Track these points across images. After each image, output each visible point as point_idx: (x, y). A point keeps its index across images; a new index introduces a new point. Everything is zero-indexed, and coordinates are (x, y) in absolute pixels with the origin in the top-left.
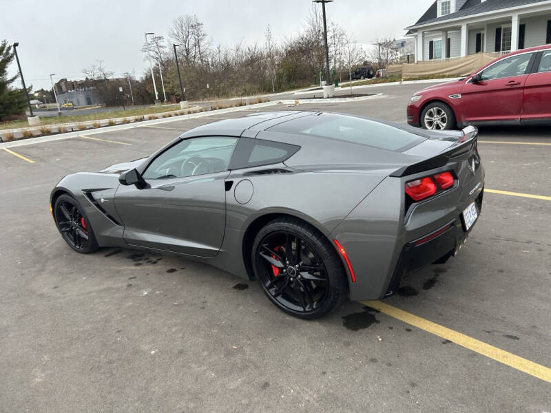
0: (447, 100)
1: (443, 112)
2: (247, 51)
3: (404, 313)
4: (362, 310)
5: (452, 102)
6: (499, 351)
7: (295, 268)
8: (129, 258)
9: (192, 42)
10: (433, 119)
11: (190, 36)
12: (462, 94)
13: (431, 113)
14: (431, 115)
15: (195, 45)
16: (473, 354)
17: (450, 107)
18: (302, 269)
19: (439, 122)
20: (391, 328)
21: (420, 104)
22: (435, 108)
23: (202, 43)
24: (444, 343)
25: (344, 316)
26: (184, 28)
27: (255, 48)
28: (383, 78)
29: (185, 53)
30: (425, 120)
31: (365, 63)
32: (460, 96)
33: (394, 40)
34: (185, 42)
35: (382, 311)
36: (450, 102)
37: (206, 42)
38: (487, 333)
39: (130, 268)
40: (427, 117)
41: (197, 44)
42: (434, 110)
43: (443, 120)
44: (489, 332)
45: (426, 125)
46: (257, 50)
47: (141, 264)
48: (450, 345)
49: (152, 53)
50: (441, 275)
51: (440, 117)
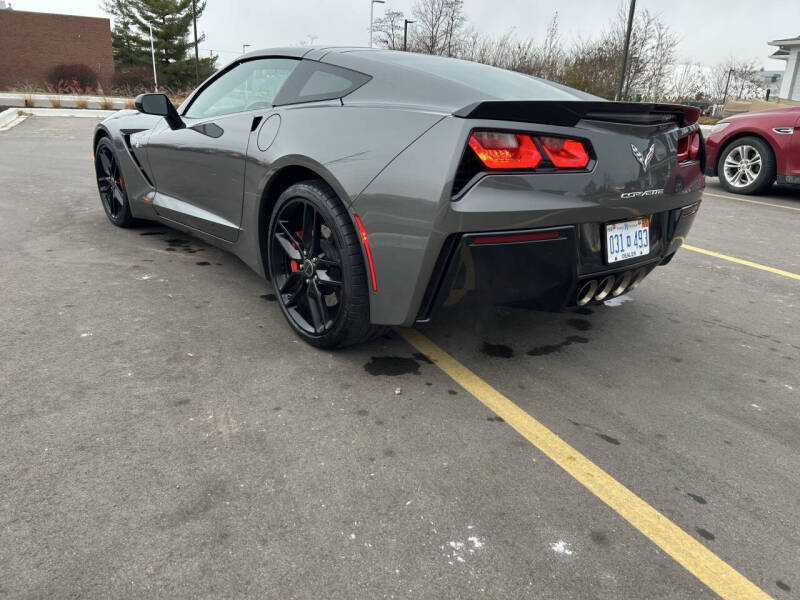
0: (770, 137)
1: (758, 155)
2: (517, 49)
3: (467, 372)
4: (409, 356)
5: (777, 140)
6: (568, 450)
7: (312, 263)
8: (167, 241)
9: (443, 26)
10: (739, 165)
11: (442, 18)
12: (796, 129)
13: (738, 154)
14: (737, 157)
15: (447, 33)
16: (522, 443)
17: (771, 148)
18: (321, 266)
19: (748, 171)
20: (429, 384)
21: (722, 136)
22: (745, 147)
23: (456, 32)
24: (490, 419)
25: (377, 356)
26: (436, 6)
27: (529, 47)
28: (715, 117)
29: (428, 42)
30: (726, 165)
31: (700, 96)
32: (791, 131)
33: (762, 70)
34: (433, 26)
35: (437, 364)
36: (773, 140)
37: (463, 29)
38: (572, 426)
39: (160, 251)
40: (729, 159)
41: (449, 32)
42: (743, 149)
43: (754, 169)
44: (576, 424)
45: (726, 173)
46: (531, 50)
47: (173, 250)
48: (496, 424)
49: (384, 36)
50: (574, 345)
51: (749, 162)
